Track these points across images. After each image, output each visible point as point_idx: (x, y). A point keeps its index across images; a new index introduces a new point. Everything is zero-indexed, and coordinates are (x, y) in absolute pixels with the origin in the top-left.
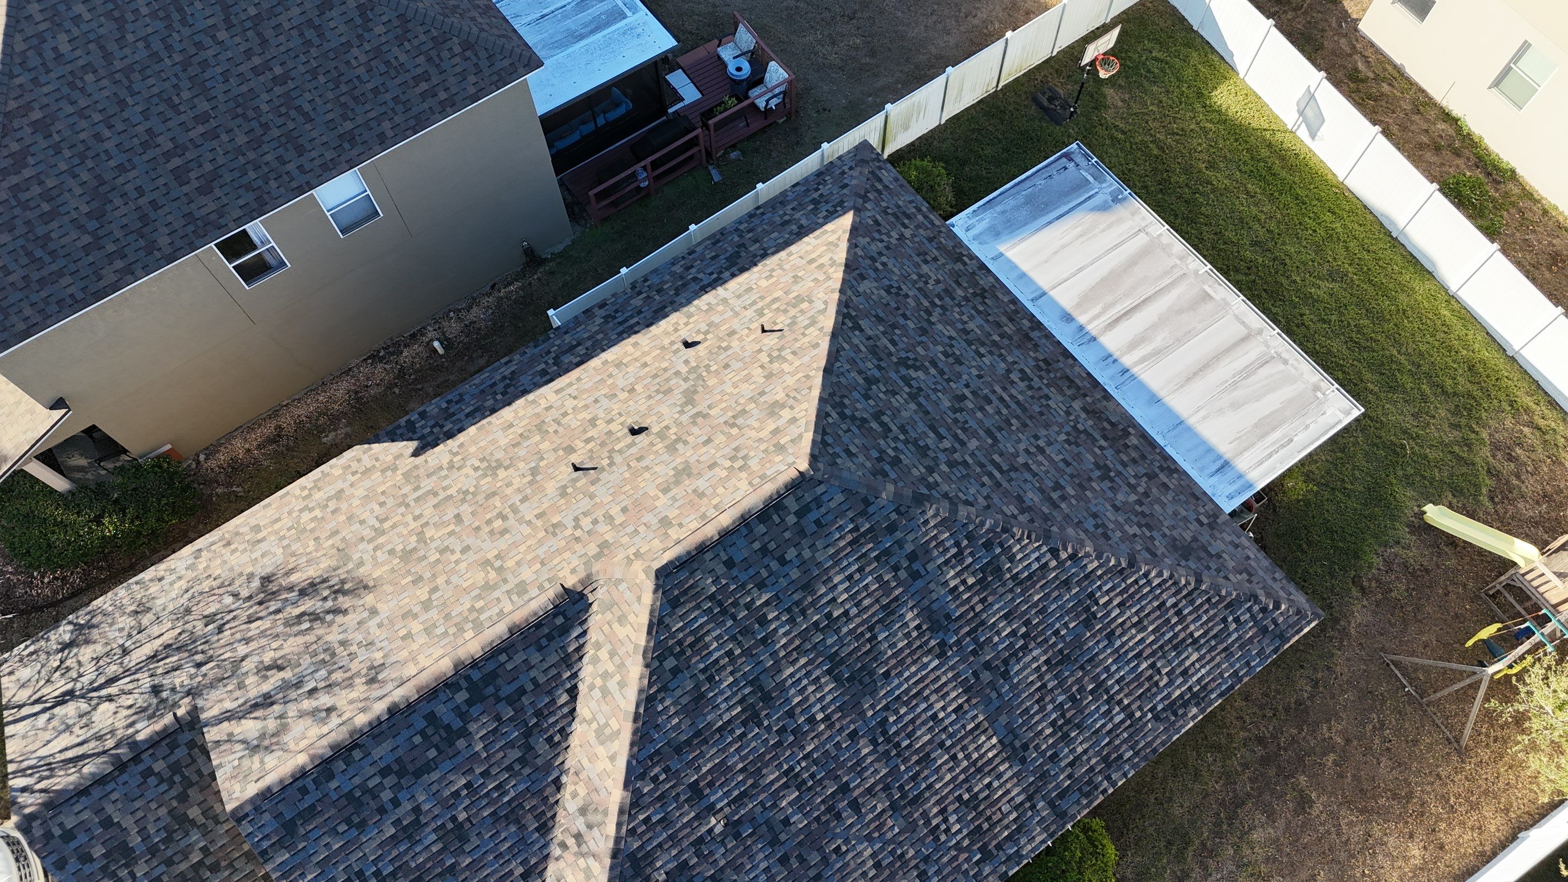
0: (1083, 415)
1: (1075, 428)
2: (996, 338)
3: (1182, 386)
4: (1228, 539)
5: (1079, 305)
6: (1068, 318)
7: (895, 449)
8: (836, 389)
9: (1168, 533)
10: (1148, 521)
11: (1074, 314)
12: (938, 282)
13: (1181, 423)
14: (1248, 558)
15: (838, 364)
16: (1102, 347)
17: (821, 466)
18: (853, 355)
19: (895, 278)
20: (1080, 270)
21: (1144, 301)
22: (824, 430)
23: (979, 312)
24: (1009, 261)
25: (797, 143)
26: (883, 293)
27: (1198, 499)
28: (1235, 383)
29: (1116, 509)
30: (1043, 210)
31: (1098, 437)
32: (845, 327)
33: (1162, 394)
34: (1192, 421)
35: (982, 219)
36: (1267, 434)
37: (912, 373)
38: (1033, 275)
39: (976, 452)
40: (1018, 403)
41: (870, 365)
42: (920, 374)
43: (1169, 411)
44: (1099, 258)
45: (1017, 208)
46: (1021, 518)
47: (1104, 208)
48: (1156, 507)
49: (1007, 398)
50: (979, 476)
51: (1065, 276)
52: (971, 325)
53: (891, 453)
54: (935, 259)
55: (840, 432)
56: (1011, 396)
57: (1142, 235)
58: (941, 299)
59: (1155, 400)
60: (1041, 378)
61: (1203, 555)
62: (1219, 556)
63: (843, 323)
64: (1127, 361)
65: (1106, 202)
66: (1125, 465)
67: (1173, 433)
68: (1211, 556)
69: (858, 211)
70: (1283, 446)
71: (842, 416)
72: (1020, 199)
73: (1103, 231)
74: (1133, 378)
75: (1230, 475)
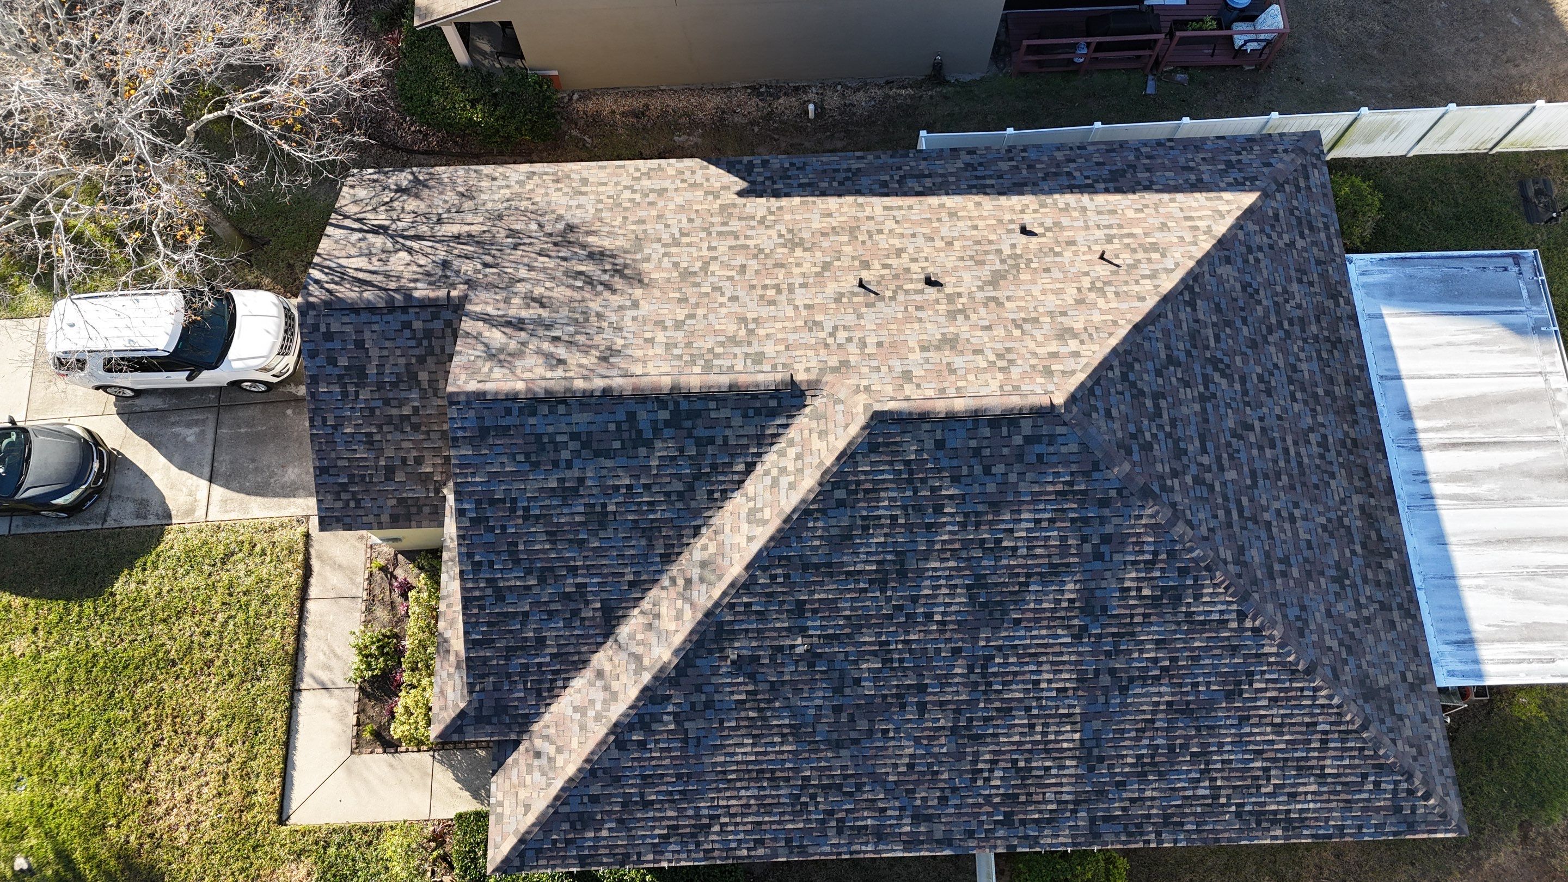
0: (1357, 513)
1: (1340, 519)
2: (1320, 391)
3: (1477, 545)
4: (1421, 708)
5: (1426, 408)
6: (1406, 414)
7: (1154, 436)
8: (1135, 349)
9: (1365, 666)
10: (1352, 646)
11: (1415, 414)
12: (1299, 306)
13: (1453, 577)
14: (1429, 737)
15: (1151, 328)
16: (1422, 461)
17: (1075, 409)
18: (1171, 327)
19: (1259, 279)
20: (1451, 376)
21: (1495, 443)
22: (1099, 379)
23: (1320, 358)
24: (1384, 327)
25: (1250, 98)
26: (1238, 287)
27: (1417, 654)
28: (1535, 574)
29: (1329, 614)
30: (1455, 296)
31: (1357, 540)
32: (1180, 298)
33: (1452, 539)
34: (1463, 582)
35: (1384, 272)
36: (1533, 640)
37: (1217, 377)
38: (1399, 354)
39: (1229, 485)
40: (1300, 464)
41: (1181, 346)
42: (1224, 383)
43: (1447, 560)
44: (1479, 376)
45: (1430, 280)
46: (1231, 567)
47: (1519, 330)
48: (1370, 638)
49: (1292, 452)
50: (1217, 507)
51: (1432, 373)
52: (1304, 366)
53: (1148, 436)
54: (1311, 284)
55: (1113, 391)
56: (1298, 454)
57: (1540, 379)
58: (1291, 323)
59: (1440, 540)
60: (1339, 454)
61: (1386, 707)
62: (1400, 718)
63: (1181, 293)
64: (1438, 488)
65: (1525, 325)
66: (1365, 580)
67: (1436, 582)
68: (1392, 712)
69: (1265, 195)
70: (1541, 661)
71: (1124, 377)
72: (1437, 274)
73: (1502, 352)
74: (1433, 507)
75: (1466, 653)
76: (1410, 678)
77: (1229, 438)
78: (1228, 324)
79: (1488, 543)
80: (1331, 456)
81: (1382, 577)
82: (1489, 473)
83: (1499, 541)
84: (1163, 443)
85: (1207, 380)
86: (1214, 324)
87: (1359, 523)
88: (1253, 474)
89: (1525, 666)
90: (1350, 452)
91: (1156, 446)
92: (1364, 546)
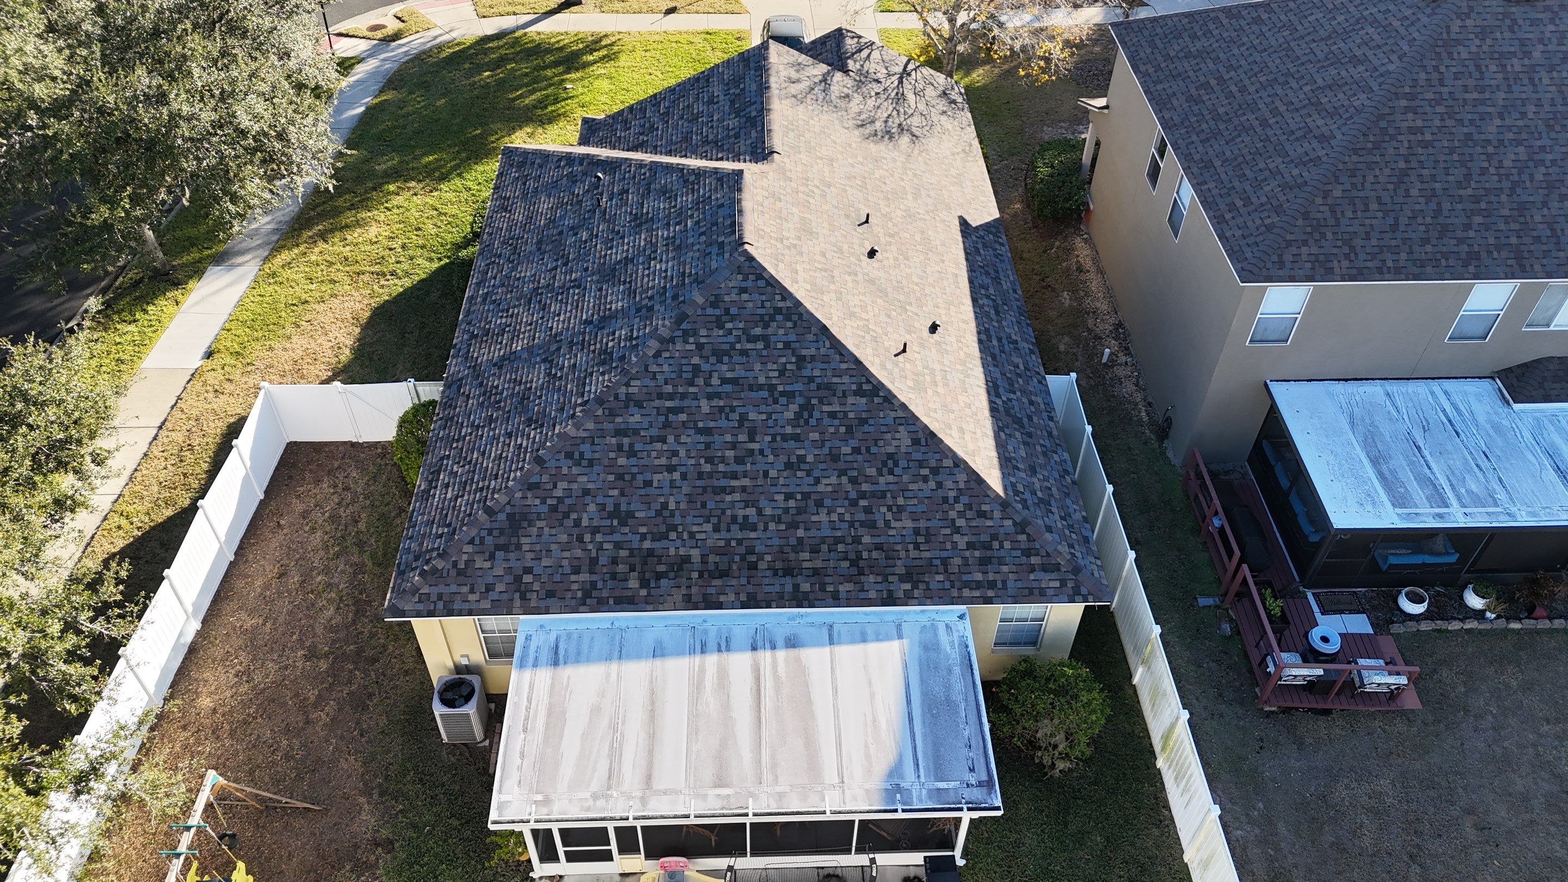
3: (651, 681)
5: (798, 660)
6: (792, 643)
11: (792, 652)
13: (620, 658)
15: (828, 344)
17: (742, 259)
18: (833, 365)
19: (905, 478)
20: (835, 690)
22: (772, 286)
24: (888, 638)
26: (891, 450)
28: (615, 730)
30: (930, 710)
33: (658, 662)
34: (614, 666)
35: (952, 646)
36: (549, 714)
38: (858, 648)
43: (639, 656)
44: (837, 716)
45: (948, 687)
47: (895, 772)
51: (838, 672)
53: (729, 325)
55: (764, 298)
57: (836, 780)
61: (502, 540)
62: (492, 557)
64: (712, 659)
65: (901, 776)
67: (618, 638)
69: (1004, 504)
73: (866, 746)
74: (692, 651)
75: (545, 655)
76: (527, 578)
77: (739, 410)
78: (849, 429)
79: (653, 692)
80: (737, 533)
81: (621, 568)
82: (726, 707)
83: (653, 703)
84: (724, 339)
85: (790, 395)
86: (845, 413)
87: (672, 551)
88: (707, 431)
89: (525, 703)
90: (743, 559)
91: (721, 333)
92: (651, 552)
